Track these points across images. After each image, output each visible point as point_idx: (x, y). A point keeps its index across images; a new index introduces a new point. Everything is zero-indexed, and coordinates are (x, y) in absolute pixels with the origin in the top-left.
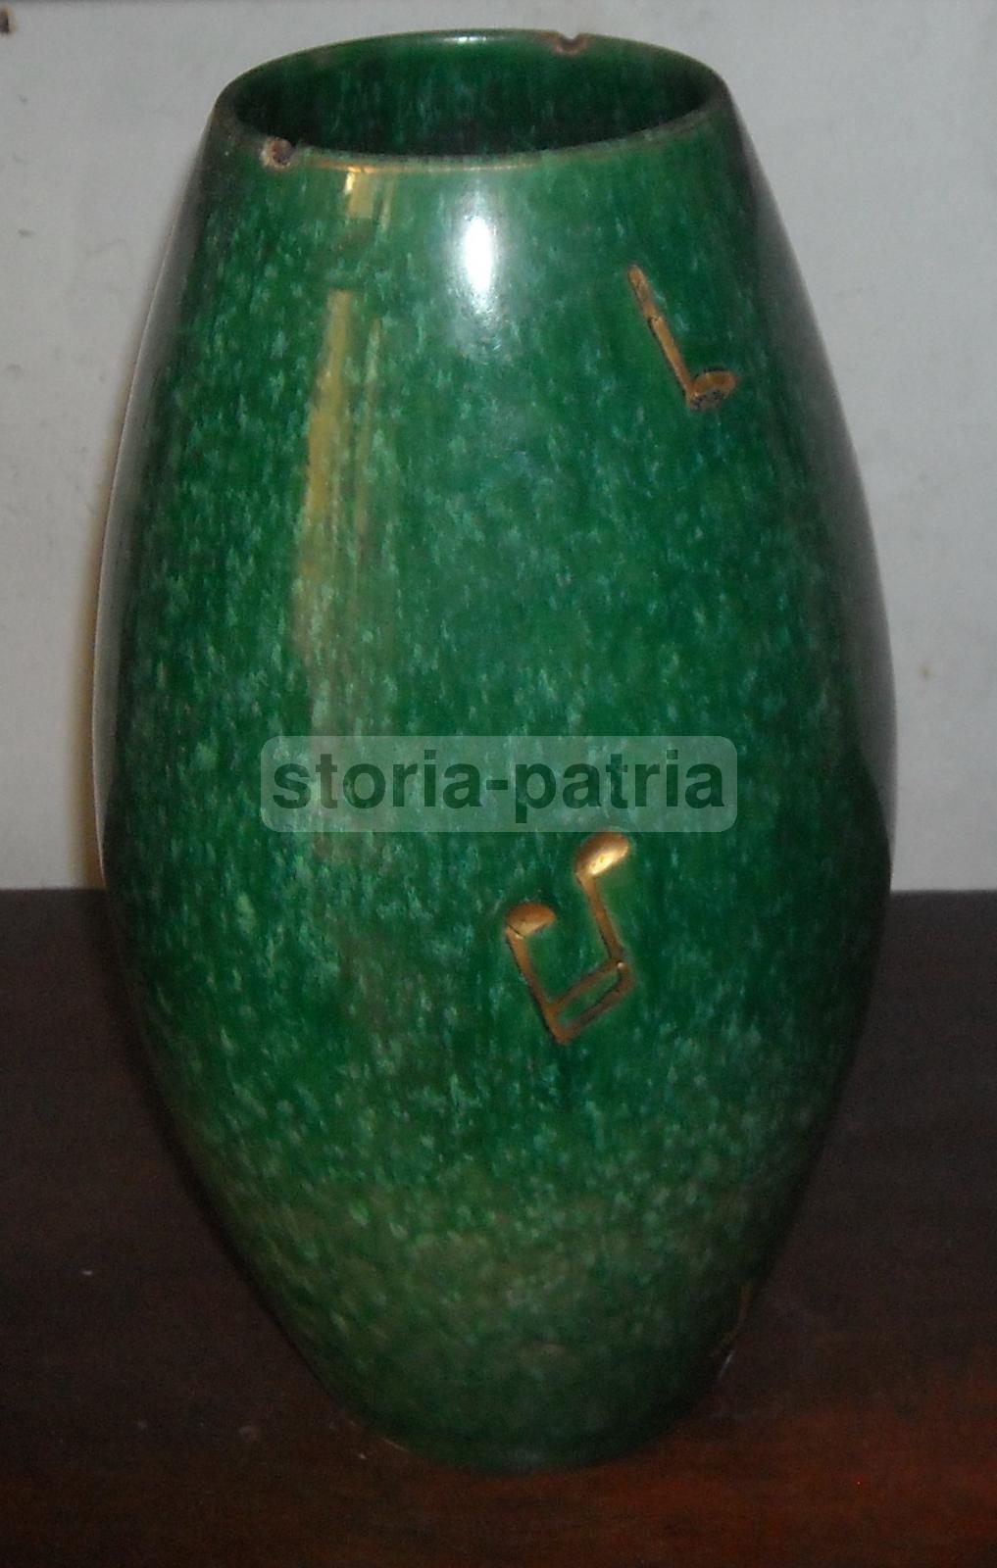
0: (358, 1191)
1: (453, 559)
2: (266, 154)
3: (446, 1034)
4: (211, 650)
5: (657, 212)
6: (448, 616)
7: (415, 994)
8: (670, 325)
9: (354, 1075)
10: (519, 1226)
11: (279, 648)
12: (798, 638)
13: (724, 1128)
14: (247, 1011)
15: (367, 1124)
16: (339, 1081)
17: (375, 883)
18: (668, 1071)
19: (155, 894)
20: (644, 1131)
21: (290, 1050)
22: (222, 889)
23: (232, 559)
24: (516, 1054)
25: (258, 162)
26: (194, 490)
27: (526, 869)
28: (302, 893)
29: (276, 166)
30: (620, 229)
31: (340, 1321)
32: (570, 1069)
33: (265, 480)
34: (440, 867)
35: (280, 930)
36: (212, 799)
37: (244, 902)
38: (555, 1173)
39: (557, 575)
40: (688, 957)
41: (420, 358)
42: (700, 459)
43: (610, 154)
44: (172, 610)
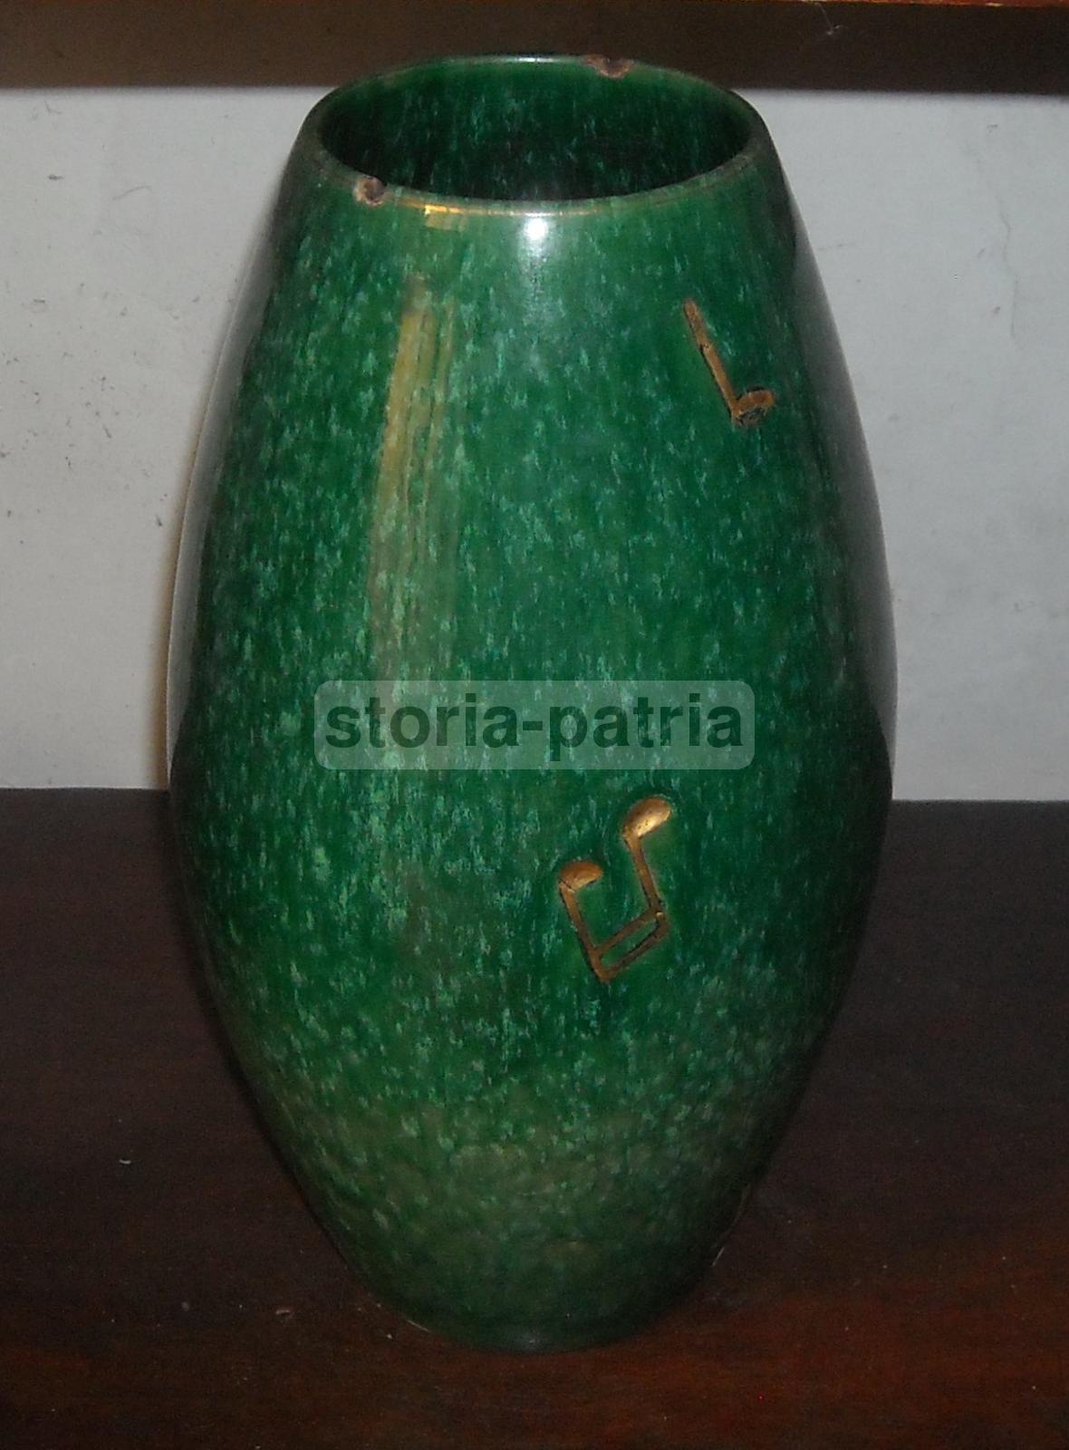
0: (411, 1107)
1: (524, 560)
2: (359, 189)
3: (501, 973)
4: (298, 631)
5: (710, 250)
6: (518, 609)
7: (475, 939)
8: (719, 351)
9: (415, 1007)
10: (555, 1139)
11: (362, 632)
12: (821, 623)
13: (740, 1054)
14: (317, 949)
15: (423, 1050)
16: (400, 1012)
17: (444, 841)
18: (695, 1006)
19: (234, 841)
20: (672, 1056)
21: (357, 984)
22: (301, 841)
23: (320, 550)
24: (563, 991)
25: (351, 196)
26: (285, 487)
27: (579, 831)
28: (375, 847)
29: (368, 202)
30: (678, 267)
31: (382, 1219)
32: (611, 1006)
33: (354, 484)
34: (503, 828)
35: (354, 881)
36: (294, 761)
37: (320, 854)
38: (591, 1095)
39: (616, 574)
40: (717, 905)
41: (499, 382)
42: (742, 470)
43: (669, 198)
44: (261, 591)
